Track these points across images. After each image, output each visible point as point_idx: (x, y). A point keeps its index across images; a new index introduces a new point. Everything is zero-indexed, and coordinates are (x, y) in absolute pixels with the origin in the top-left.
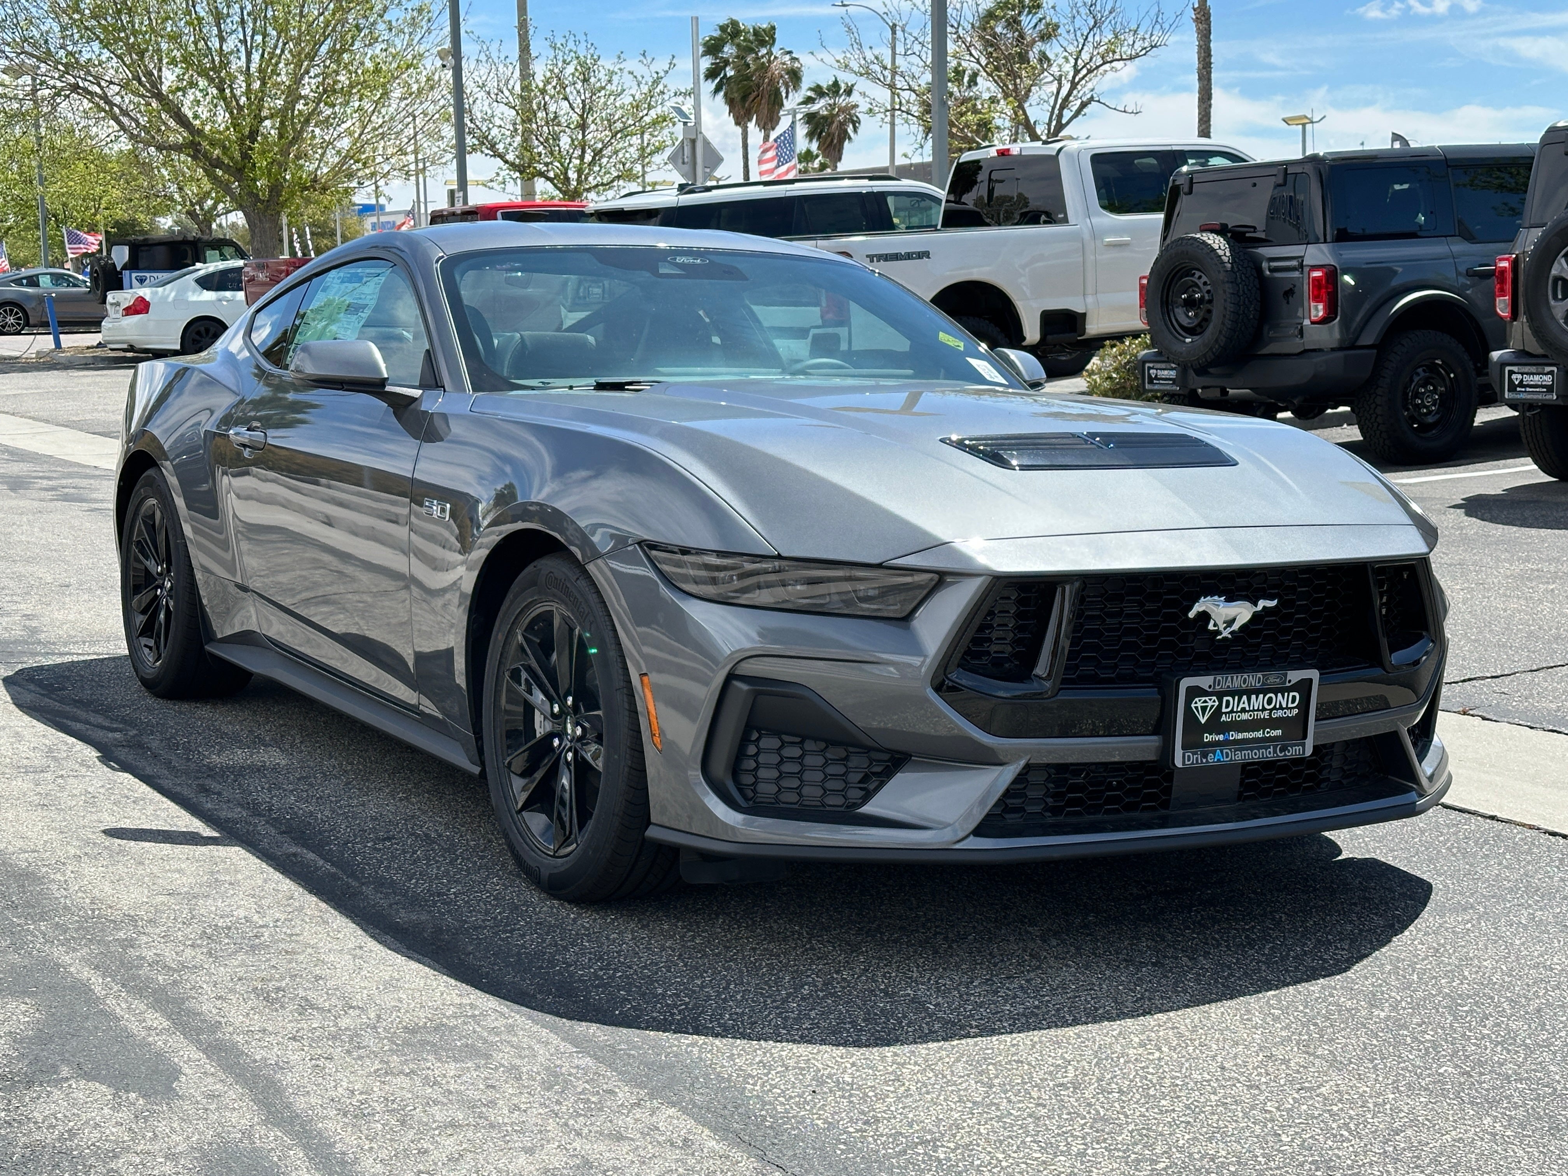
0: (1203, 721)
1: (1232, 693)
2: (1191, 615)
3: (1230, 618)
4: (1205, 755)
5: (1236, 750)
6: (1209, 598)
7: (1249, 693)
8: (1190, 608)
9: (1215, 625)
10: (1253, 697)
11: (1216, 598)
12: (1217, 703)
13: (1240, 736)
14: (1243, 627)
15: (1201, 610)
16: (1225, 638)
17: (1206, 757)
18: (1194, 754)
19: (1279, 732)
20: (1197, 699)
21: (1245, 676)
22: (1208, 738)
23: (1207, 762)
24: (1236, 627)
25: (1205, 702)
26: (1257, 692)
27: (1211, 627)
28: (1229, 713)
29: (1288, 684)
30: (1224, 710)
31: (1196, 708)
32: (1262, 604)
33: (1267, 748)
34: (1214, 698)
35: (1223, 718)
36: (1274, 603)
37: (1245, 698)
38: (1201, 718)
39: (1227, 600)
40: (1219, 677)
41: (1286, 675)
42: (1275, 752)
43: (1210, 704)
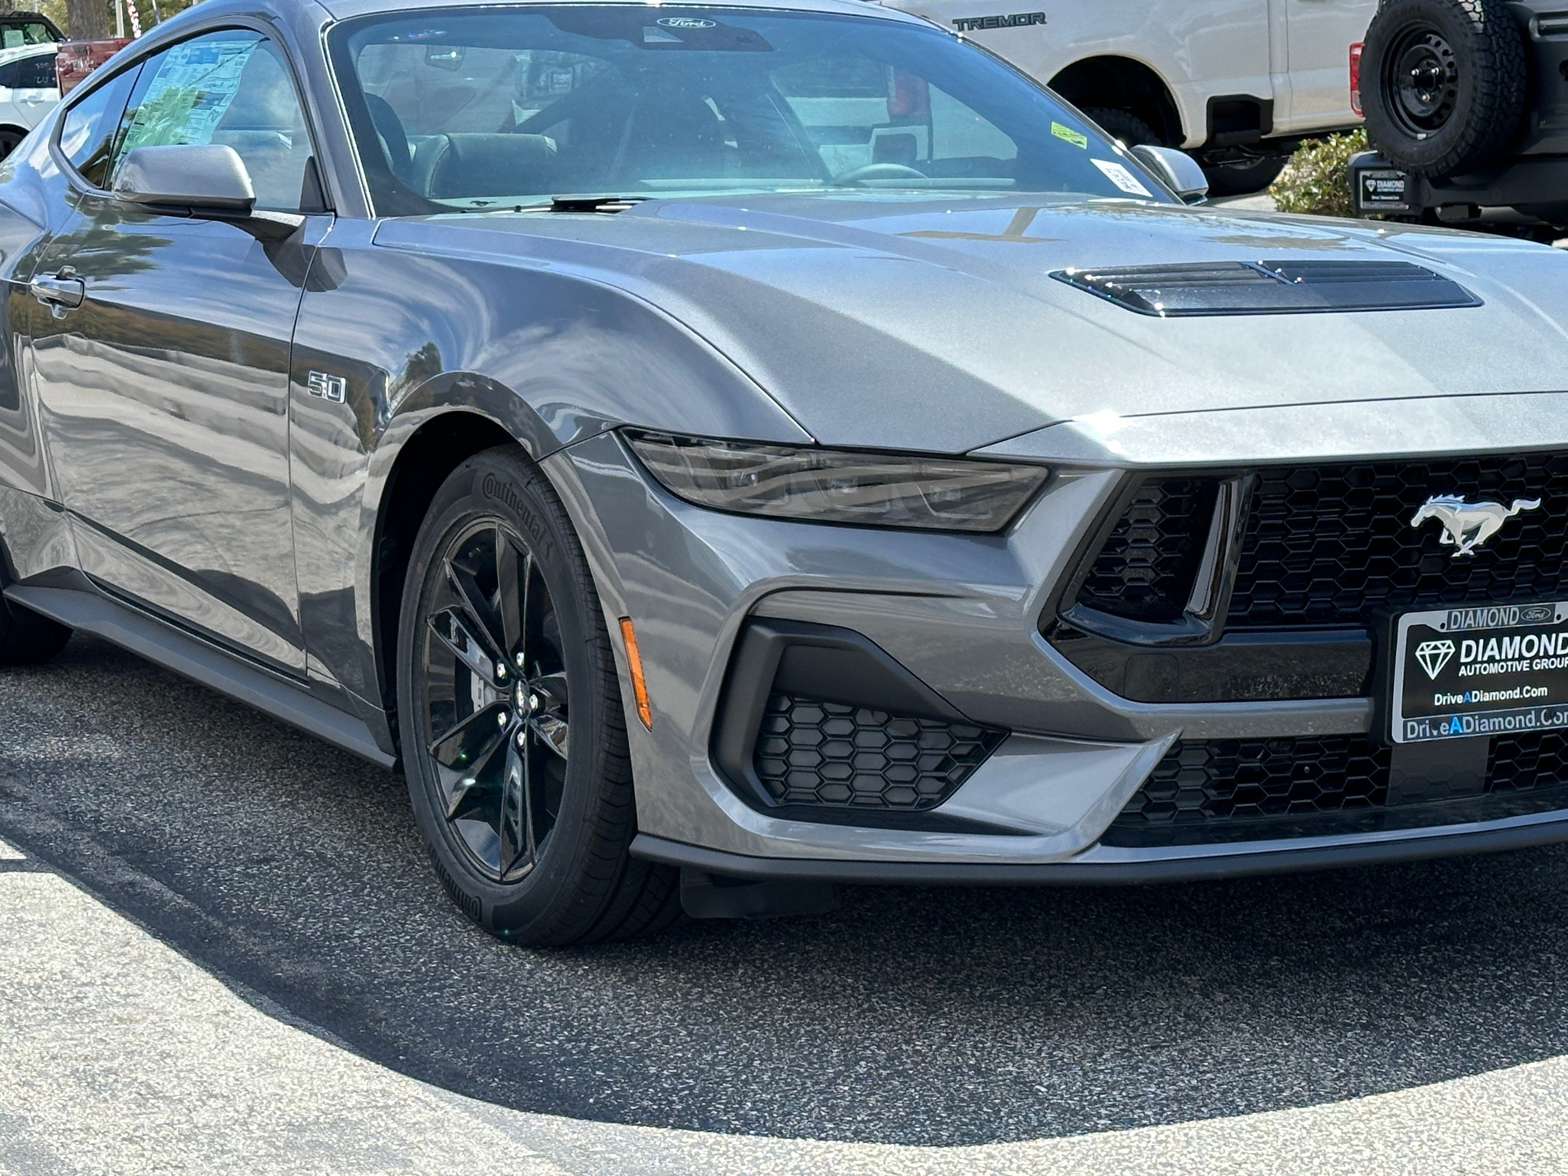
0: (1433, 676)
1: (1475, 635)
2: (1415, 522)
3: (1471, 526)
4: (1435, 725)
5: (1481, 717)
6: (1440, 498)
7: (1500, 634)
8: (1413, 512)
9: (1450, 537)
10: (1506, 640)
11: (1451, 497)
12: (1453, 650)
13: (1487, 697)
14: (1492, 540)
15: (1429, 515)
16: (1465, 557)
17: (1438, 728)
18: (1420, 723)
19: (1543, 691)
20: (1424, 644)
21: (1494, 610)
22: (1440, 700)
23: (1440, 735)
24: (1480, 539)
25: (1436, 648)
26: (1511, 633)
27: (1444, 540)
28: (1471, 663)
29: (1556, 622)
30: (1463, 660)
31: (1423, 657)
32: (1518, 505)
33: (1525, 714)
34: (1449, 642)
35: (1463, 671)
36: (1536, 504)
37: (1493, 642)
38: (1429, 671)
39: (1466, 501)
40: (1455, 613)
41: (1553, 608)
42: (1538, 719)
43: (1443, 650)
